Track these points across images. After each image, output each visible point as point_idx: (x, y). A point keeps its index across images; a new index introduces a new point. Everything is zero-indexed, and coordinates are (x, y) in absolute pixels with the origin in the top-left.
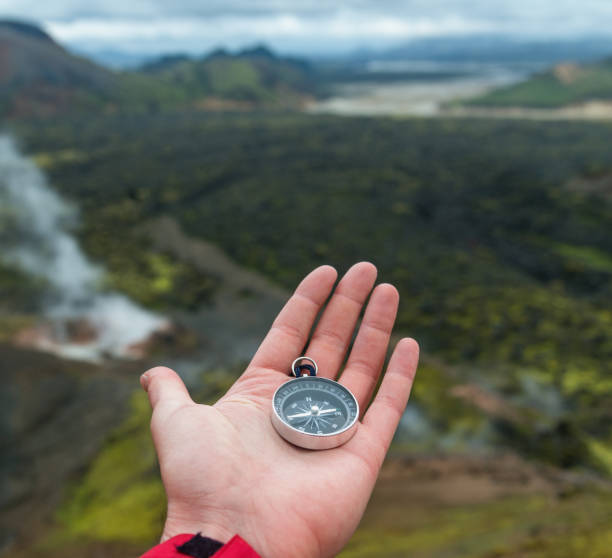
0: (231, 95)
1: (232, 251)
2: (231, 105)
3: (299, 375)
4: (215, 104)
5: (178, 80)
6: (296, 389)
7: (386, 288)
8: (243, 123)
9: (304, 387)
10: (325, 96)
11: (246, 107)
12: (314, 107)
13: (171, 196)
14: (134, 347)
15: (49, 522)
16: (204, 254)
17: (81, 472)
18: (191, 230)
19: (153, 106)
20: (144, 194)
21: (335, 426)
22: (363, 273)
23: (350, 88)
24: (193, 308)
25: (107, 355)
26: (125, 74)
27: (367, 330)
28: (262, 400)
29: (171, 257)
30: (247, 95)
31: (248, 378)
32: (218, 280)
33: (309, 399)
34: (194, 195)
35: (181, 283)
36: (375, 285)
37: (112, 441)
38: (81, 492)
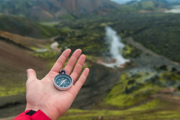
0: (146, 9)
1: (145, 45)
2: (146, 12)
3: (62, 73)
4: (143, 11)
5: (134, 6)
6: (60, 76)
7: (83, 55)
8: (149, 15)
9: (62, 75)
10: (170, 9)
11: (150, 12)
12: (167, 11)
13: (131, 32)
14: (121, 65)
15: (102, 100)
16: (138, 45)
17: (109, 91)
18: (136, 40)
19: (128, 12)
20: (125, 32)
21: (67, 85)
22: (78, 51)
23: (177, 7)
24: (135, 57)
25: (115, 67)
26: (123, 5)
27: (78, 64)
28: (52, 79)
29: (131, 46)
30: (151, 9)
31: (50, 73)
32: (141, 51)
33: (63, 78)
34: (137, 32)
35: (133, 52)
36: (81, 55)
37: (116, 85)
38: (109, 95)
